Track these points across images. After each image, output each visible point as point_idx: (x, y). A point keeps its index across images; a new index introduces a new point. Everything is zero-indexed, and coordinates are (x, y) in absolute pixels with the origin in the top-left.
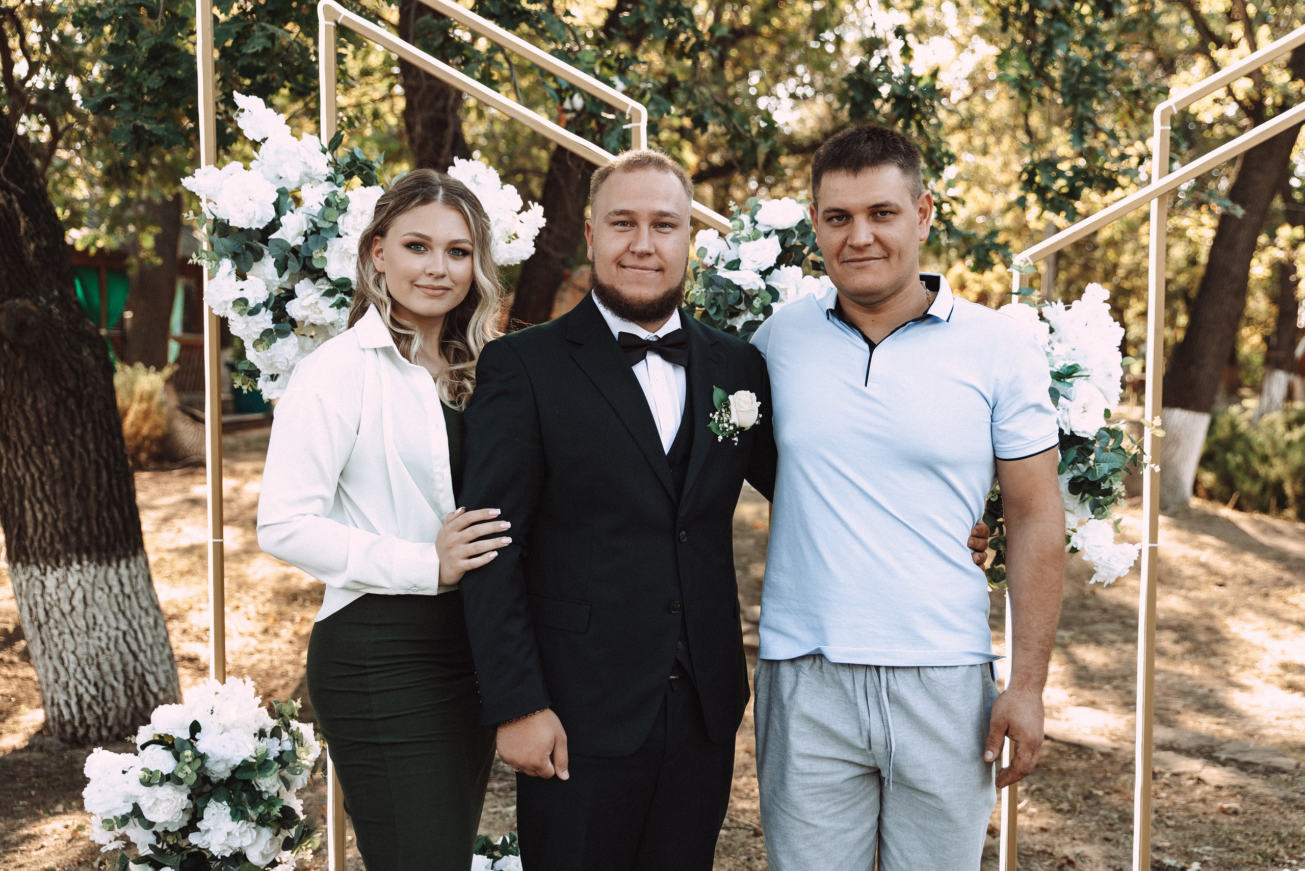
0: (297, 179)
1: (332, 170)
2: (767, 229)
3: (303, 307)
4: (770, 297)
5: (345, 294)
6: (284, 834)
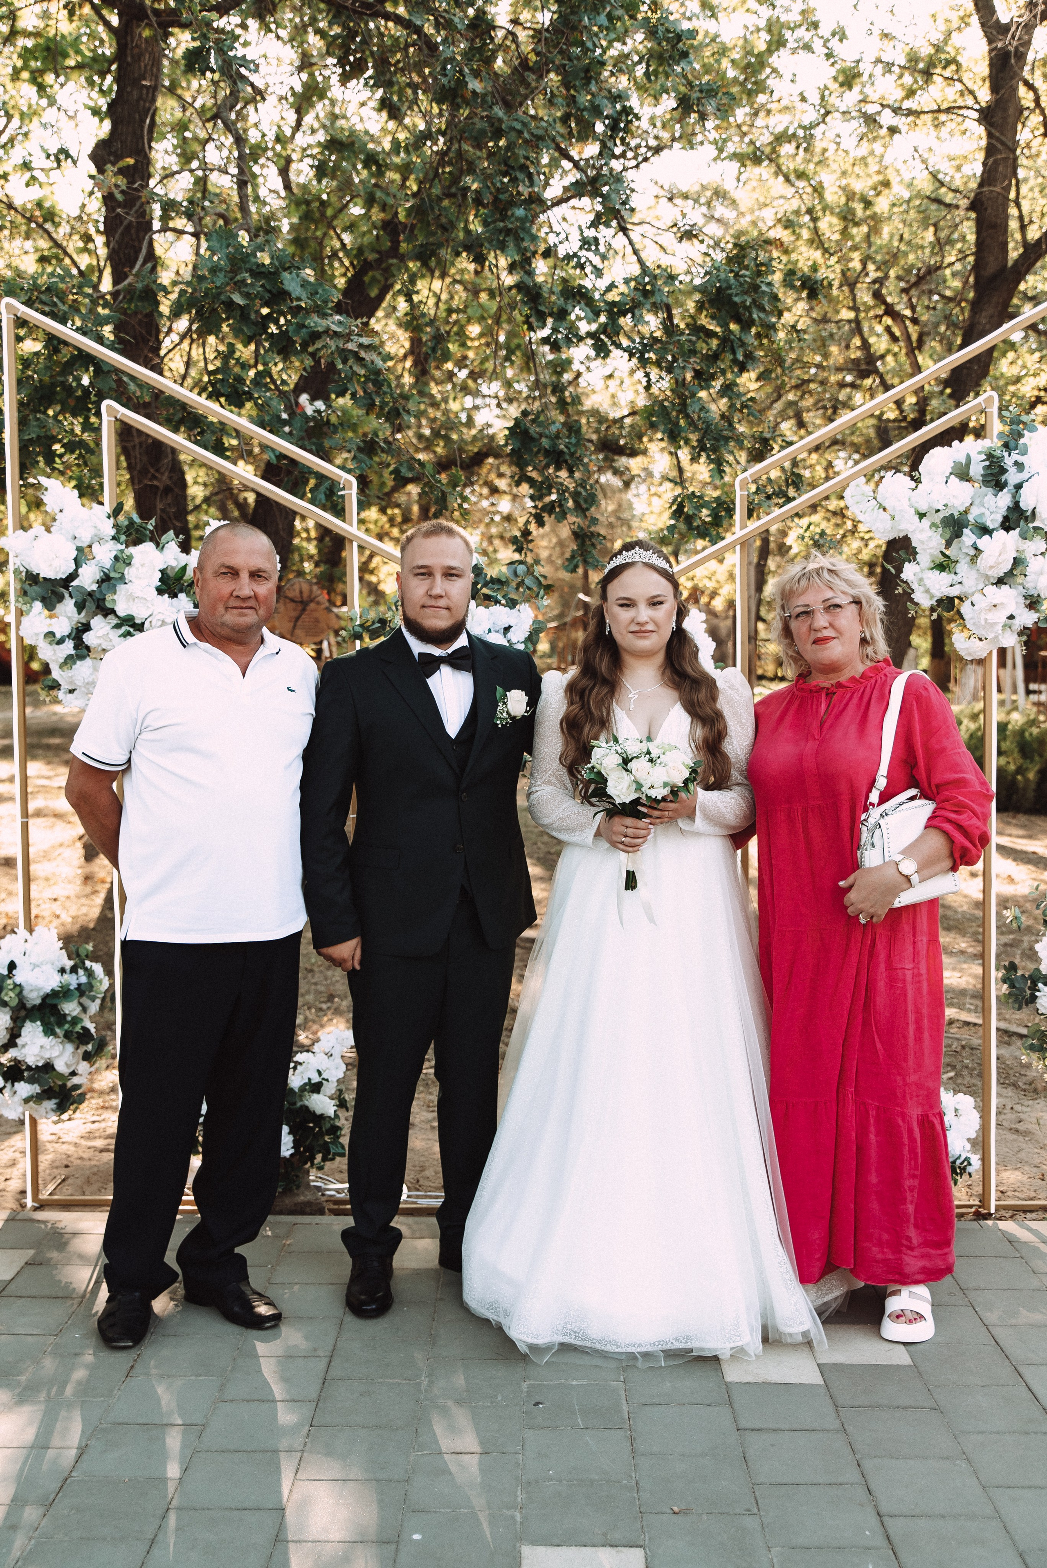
0: (90, 539)
1: (117, 532)
3: (97, 637)
5: (131, 626)
6: (83, 1049)
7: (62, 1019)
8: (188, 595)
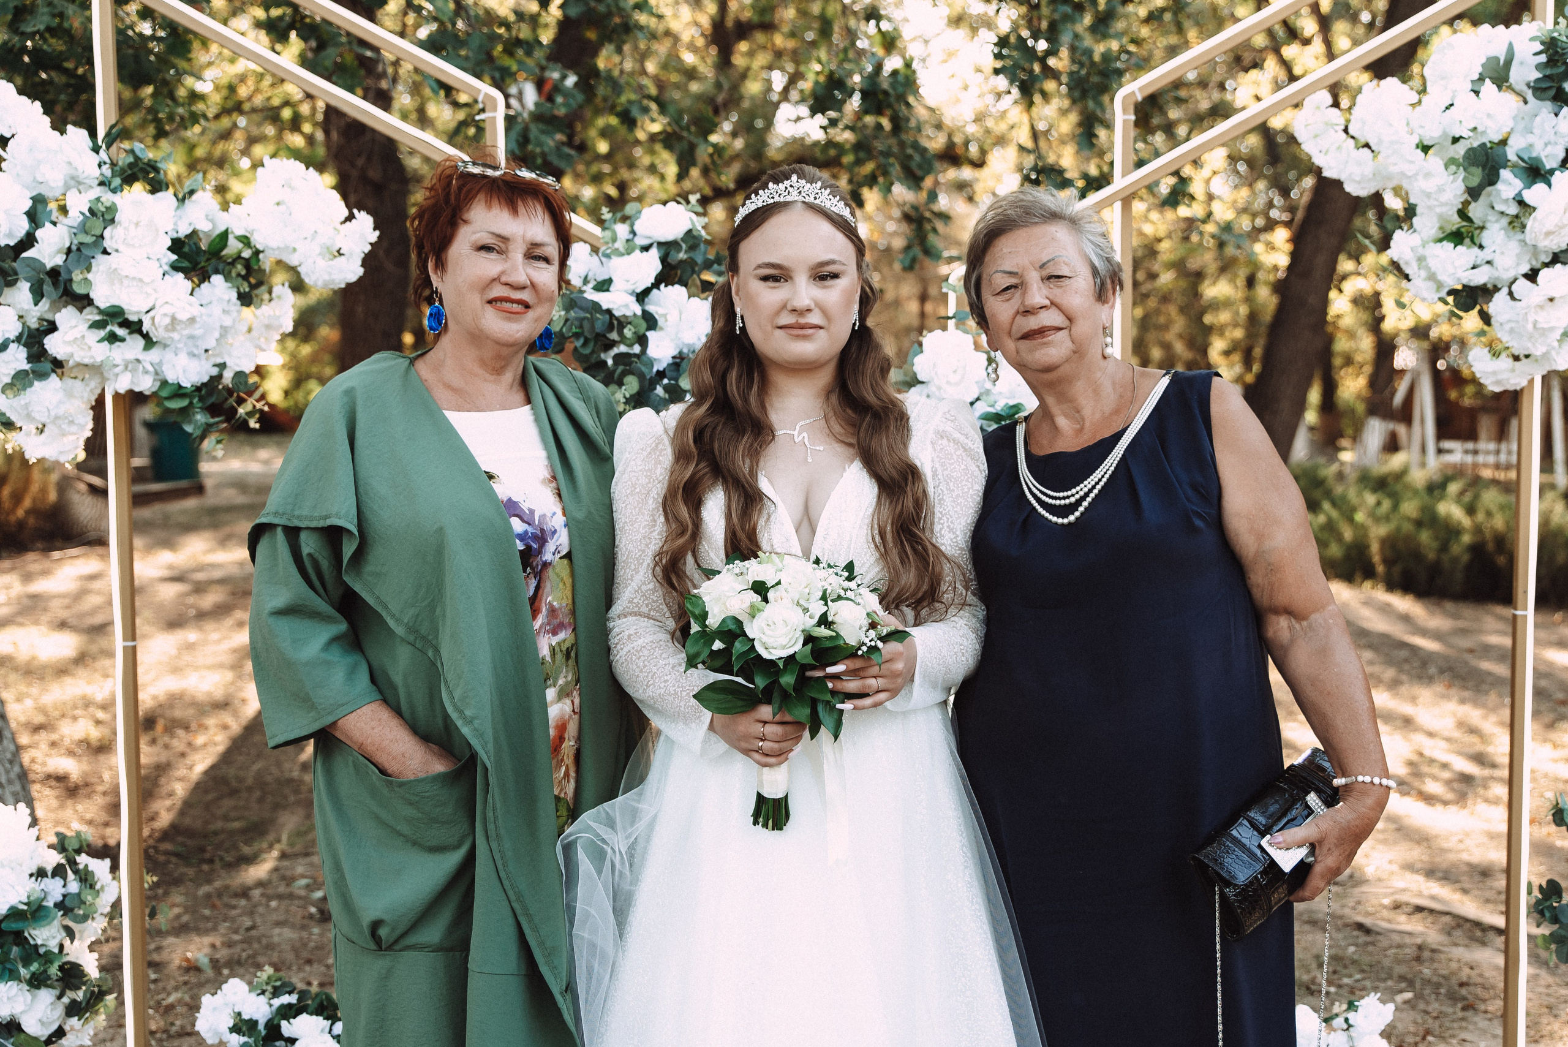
0: (61, 184)
1: (107, 170)
2: (646, 242)
3: (65, 342)
4: (644, 325)
5: (121, 325)
6: (70, 995)
7: (32, 953)
8: (227, 278)
